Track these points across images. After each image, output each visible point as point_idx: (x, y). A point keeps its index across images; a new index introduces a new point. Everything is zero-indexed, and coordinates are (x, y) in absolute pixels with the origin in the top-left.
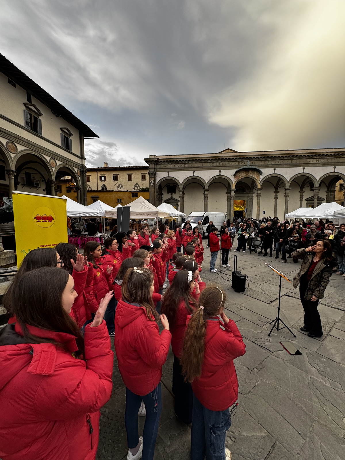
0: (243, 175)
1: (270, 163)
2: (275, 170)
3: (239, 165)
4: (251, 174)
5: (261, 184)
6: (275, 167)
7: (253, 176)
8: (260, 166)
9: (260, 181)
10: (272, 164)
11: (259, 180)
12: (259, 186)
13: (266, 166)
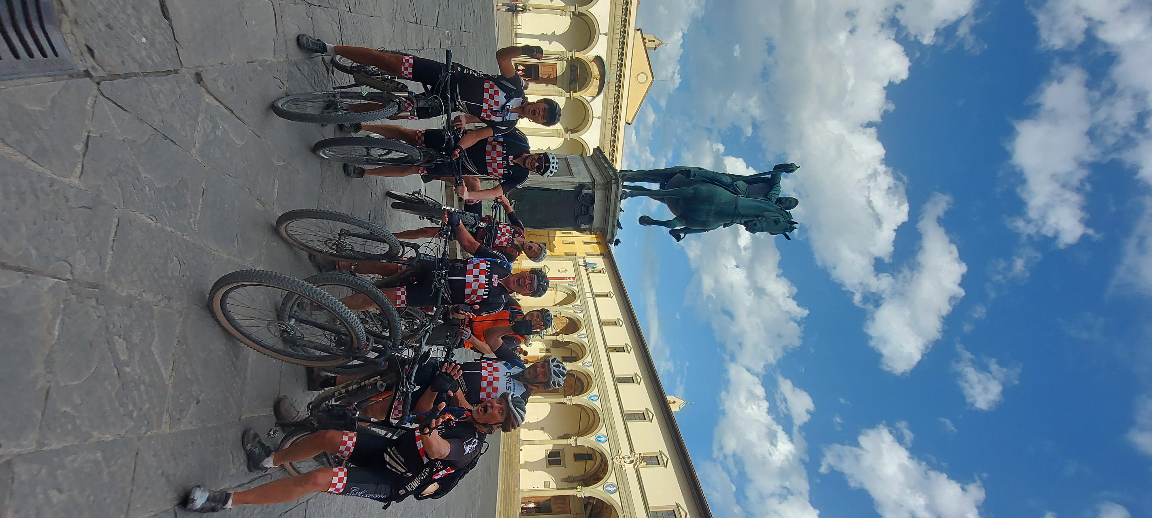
0: (595, 70)
1: (609, 112)
2: (599, 118)
3: (612, 65)
4: (596, 82)
5: (580, 98)
6: (603, 119)
7: (592, 87)
8: (606, 97)
9: (584, 97)
10: (608, 115)
11: (585, 95)
12: (576, 95)
13: (605, 106)
